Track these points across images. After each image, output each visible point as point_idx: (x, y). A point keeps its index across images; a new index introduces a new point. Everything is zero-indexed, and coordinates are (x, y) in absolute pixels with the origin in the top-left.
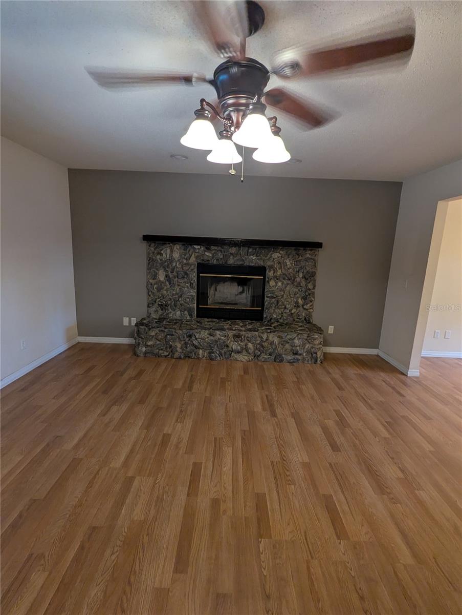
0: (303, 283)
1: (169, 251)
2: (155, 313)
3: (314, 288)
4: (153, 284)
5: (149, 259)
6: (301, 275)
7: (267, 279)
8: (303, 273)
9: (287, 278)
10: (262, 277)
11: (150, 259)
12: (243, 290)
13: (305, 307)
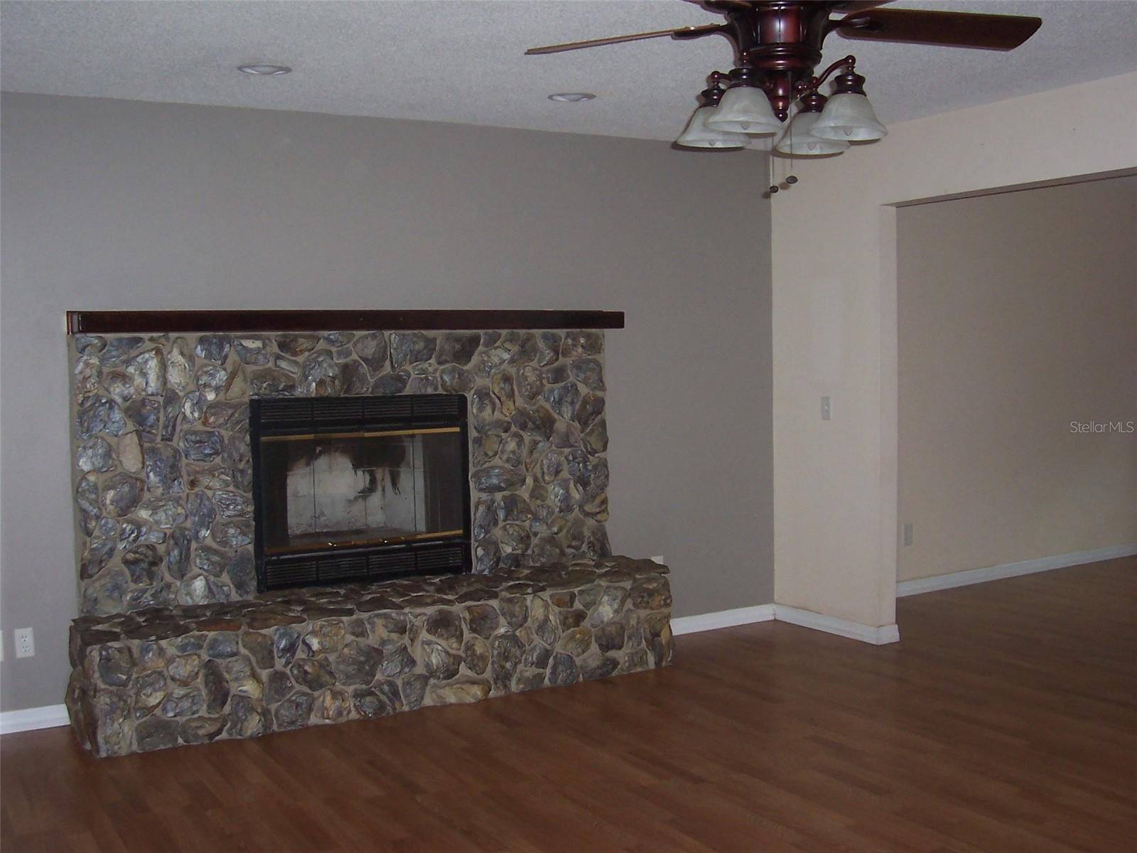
0: (577, 435)
1: (153, 364)
2: (110, 597)
3: (605, 448)
4: (100, 486)
5: (80, 398)
6: (567, 412)
7: (473, 434)
8: (572, 403)
9: (530, 424)
10: (457, 429)
11: (86, 399)
12: (373, 481)
13: (588, 508)
